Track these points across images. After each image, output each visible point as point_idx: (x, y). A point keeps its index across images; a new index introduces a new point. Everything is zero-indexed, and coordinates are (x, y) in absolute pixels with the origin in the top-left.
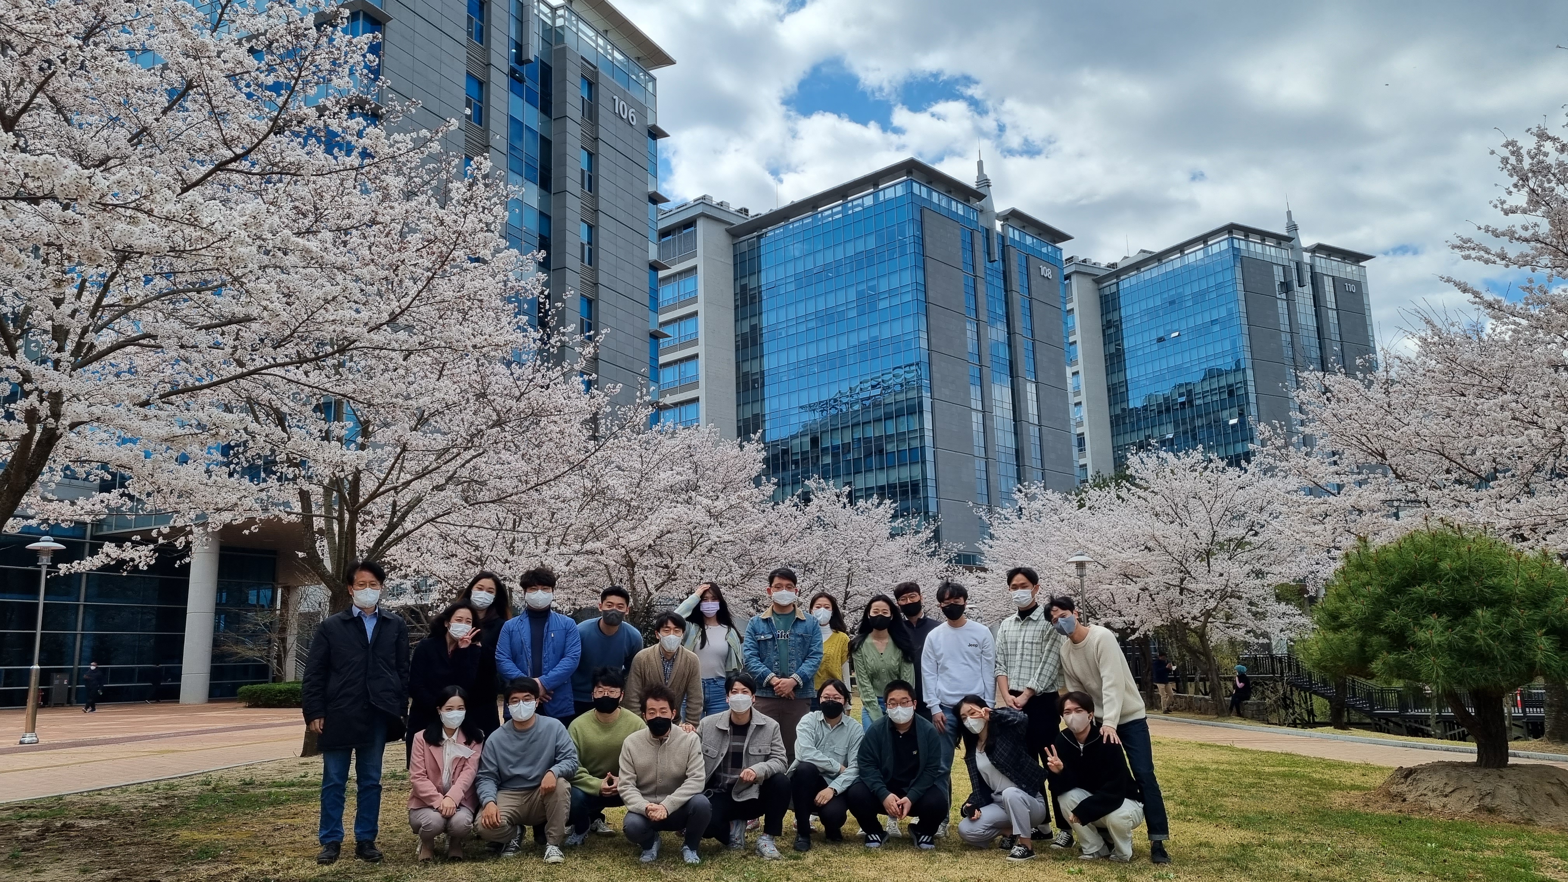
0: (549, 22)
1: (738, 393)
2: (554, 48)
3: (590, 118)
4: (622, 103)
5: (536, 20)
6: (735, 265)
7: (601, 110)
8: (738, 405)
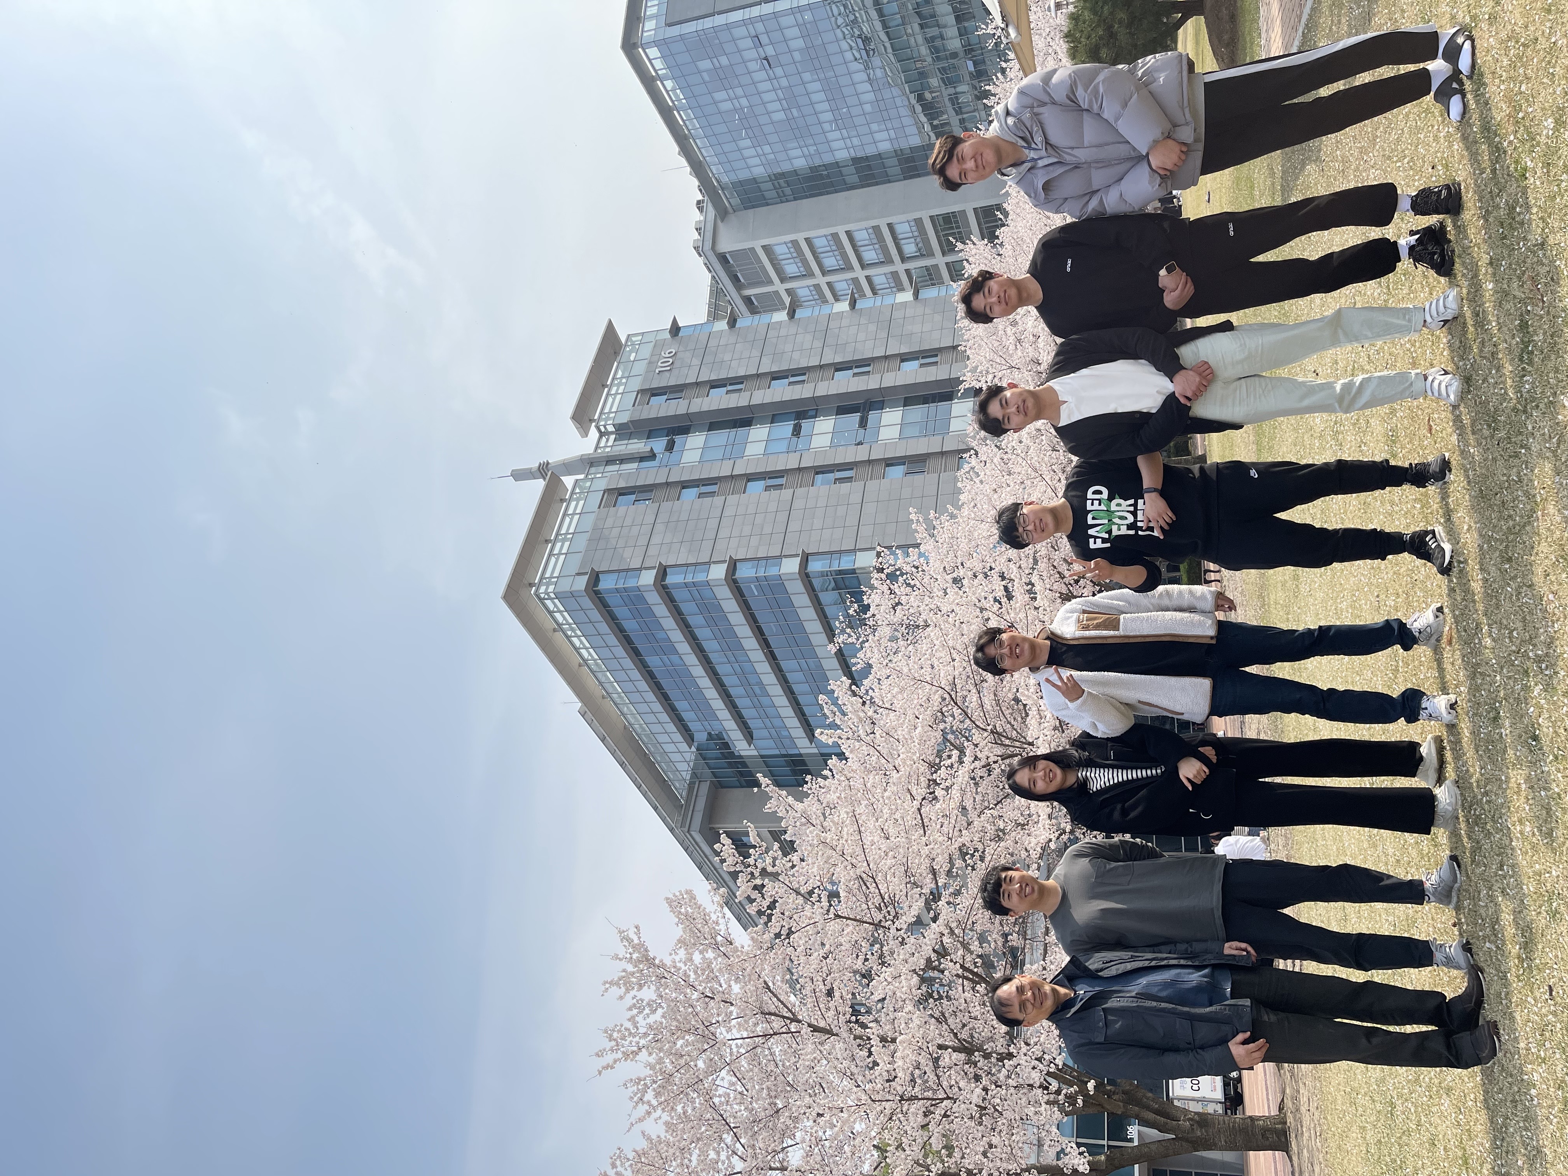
0: (613, 437)
1: (877, 184)
2: (633, 430)
3: (682, 391)
4: (659, 364)
5: (615, 448)
6: (753, 207)
7: (672, 383)
8: (889, 182)
